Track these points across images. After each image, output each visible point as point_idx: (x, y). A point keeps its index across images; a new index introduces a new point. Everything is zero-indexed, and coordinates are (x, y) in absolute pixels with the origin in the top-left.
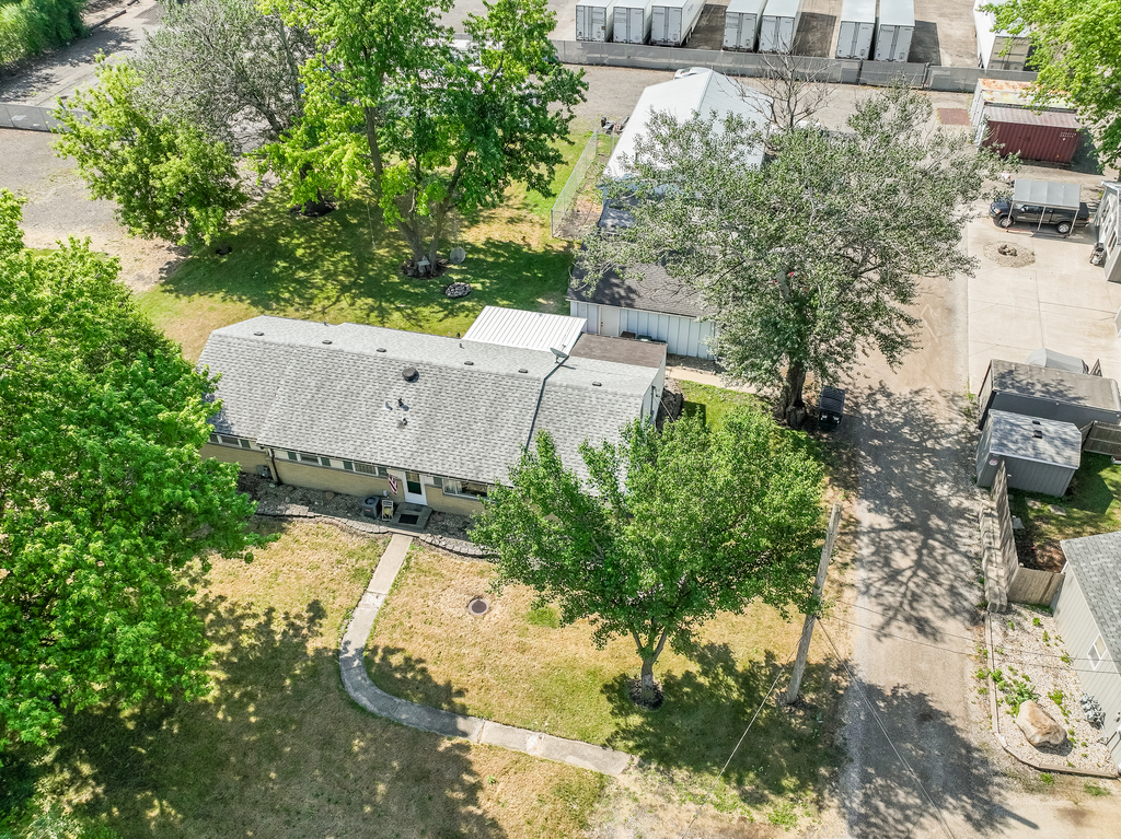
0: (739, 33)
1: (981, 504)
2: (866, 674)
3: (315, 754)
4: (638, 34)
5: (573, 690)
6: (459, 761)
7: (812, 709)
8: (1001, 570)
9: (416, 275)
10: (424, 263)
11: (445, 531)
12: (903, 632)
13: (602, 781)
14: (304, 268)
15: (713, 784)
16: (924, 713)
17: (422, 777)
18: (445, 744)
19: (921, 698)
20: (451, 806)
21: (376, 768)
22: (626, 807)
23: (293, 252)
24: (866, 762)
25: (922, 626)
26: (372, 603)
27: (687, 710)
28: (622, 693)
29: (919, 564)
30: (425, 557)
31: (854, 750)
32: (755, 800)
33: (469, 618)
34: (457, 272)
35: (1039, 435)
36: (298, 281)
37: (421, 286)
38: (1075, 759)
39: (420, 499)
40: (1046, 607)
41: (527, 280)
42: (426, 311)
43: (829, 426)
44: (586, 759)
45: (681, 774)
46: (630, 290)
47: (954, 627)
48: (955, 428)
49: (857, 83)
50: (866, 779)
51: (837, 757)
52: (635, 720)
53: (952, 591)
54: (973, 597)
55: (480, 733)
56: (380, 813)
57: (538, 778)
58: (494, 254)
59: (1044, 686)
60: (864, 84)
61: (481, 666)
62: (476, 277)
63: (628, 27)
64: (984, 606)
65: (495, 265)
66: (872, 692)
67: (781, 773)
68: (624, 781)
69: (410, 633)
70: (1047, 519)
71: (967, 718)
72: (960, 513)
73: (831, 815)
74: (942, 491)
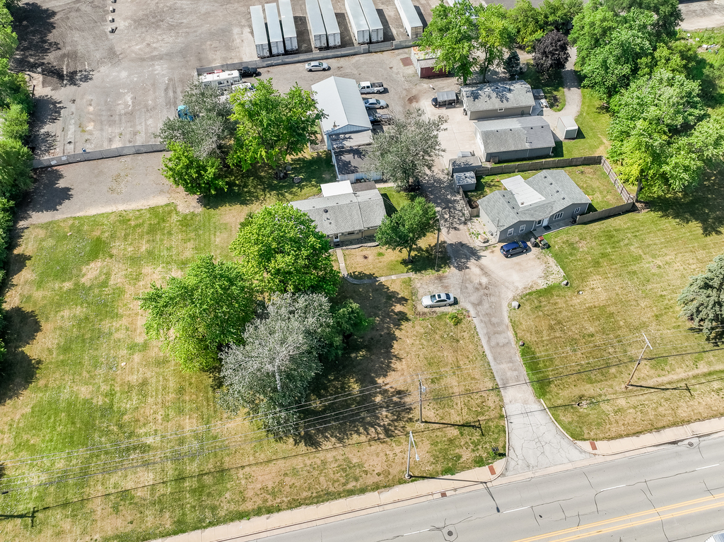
0: (321, 42)
1: (458, 197)
2: (449, 242)
3: (354, 294)
4: (281, 50)
5: (395, 265)
6: (381, 285)
7: (441, 252)
8: (467, 211)
9: (281, 179)
10: (282, 174)
11: (347, 245)
12: (452, 231)
13: (410, 279)
14: (244, 187)
15: (430, 271)
16: (461, 245)
17: (377, 290)
18: (377, 284)
19: (461, 242)
20: (386, 292)
21: (368, 292)
22: (417, 281)
23: (235, 183)
24: (455, 257)
25: (455, 228)
26: (342, 265)
27: (419, 261)
28: (405, 262)
29: (450, 216)
30: (347, 252)
31: (452, 256)
32: (438, 271)
33: (365, 260)
34: (293, 174)
35: (466, 177)
36: (246, 192)
37: (286, 182)
38: (490, 242)
39: (338, 240)
40: (478, 216)
41: (314, 170)
42: (294, 190)
43: (418, 189)
44: (405, 276)
45: (423, 272)
46: (355, 167)
47: (461, 227)
48: (445, 180)
49: (369, 52)
50: (456, 260)
51: (449, 258)
52: (410, 266)
53: (459, 219)
54: (463, 219)
55: (382, 279)
56: (373, 298)
57: (398, 283)
58: (298, 164)
59: (481, 232)
60: (371, 52)
61: (374, 268)
62: (299, 173)
63: (278, 48)
64: (466, 220)
65: (301, 168)
66: (451, 245)
67: (440, 265)
68: (413, 277)
69: (355, 268)
70: (472, 196)
71: (470, 243)
72: (455, 201)
73: (452, 268)
74: (449, 197)
